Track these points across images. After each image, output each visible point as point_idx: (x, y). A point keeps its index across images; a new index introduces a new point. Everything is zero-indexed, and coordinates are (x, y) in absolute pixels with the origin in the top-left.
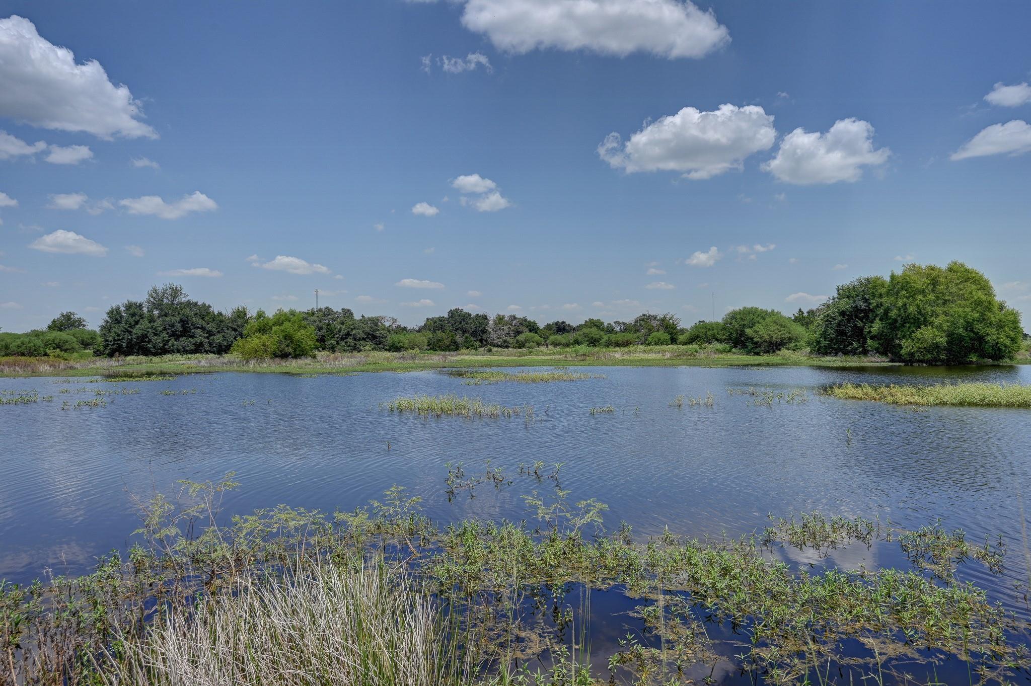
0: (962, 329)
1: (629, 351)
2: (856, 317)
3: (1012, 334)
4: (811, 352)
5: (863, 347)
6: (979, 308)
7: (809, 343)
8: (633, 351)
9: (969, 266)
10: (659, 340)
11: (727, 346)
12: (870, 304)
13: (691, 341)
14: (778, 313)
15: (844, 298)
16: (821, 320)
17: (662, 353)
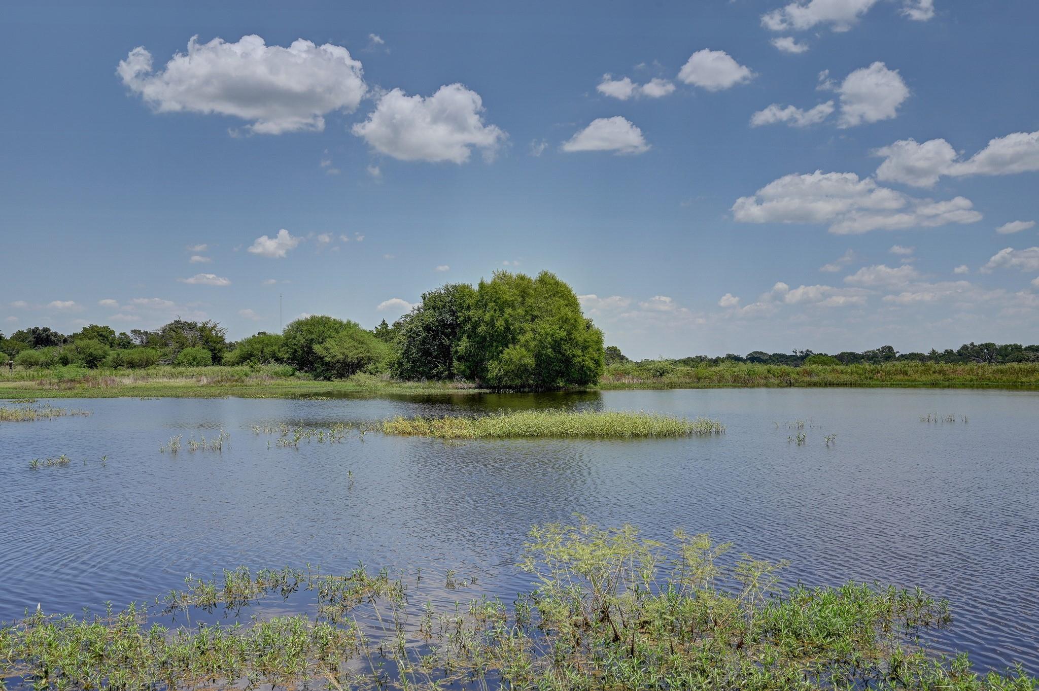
0: (550, 350)
1: (148, 375)
2: (443, 333)
3: (596, 356)
4: (392, 377)
5: (449, 370)
6: (566, 326)
7: (391, 366)
8: (153, 374)
9: (560, 278)
10: (195, 359)
11: (288, 368)
12: (458, 317)
13: (243, 359)
14: (356, 325)
15: (429, 309)
16: (403, 335)
17: (196, 378)
